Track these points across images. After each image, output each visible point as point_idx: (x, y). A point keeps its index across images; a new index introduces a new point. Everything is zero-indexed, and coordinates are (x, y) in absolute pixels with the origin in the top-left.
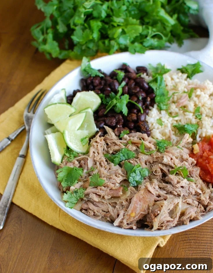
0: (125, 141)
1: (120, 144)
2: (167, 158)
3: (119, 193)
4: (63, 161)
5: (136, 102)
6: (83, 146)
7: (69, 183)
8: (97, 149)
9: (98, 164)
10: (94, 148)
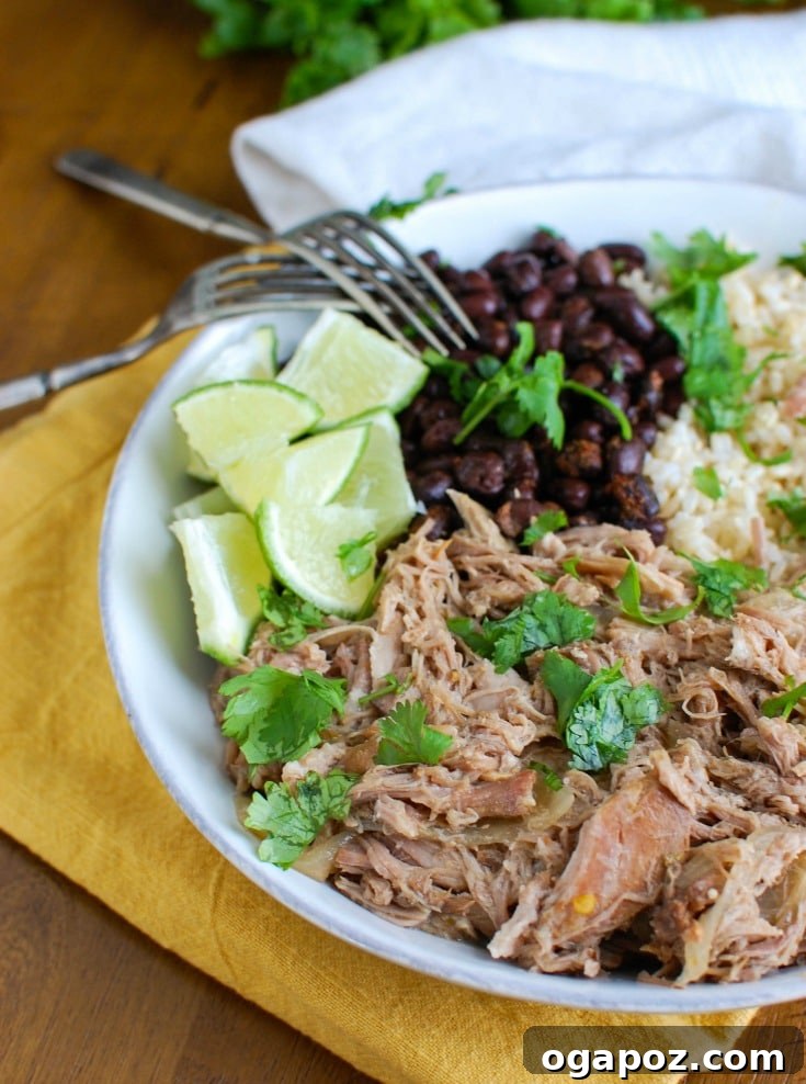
0: (548, 563)
1: (527, 573)
2: (749, 641)
3: (520, 797)
4: (255, 644)
5: (599, 389)
6: (352, 579)
7: (278, 748)
8: (416, 594)
9: (418, 660)
10: (402, 587)
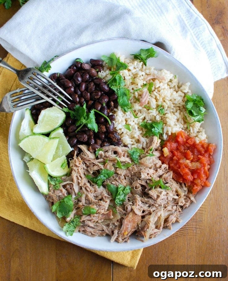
0: (102, 160)
1: (99, 164)
2: (144, 175)
3: (110, 216)
5: (100, 111)
6: (64, 169)
7: (63, 213)
8: (78, 172)
9: (83, 189)
10: (75, 172)
